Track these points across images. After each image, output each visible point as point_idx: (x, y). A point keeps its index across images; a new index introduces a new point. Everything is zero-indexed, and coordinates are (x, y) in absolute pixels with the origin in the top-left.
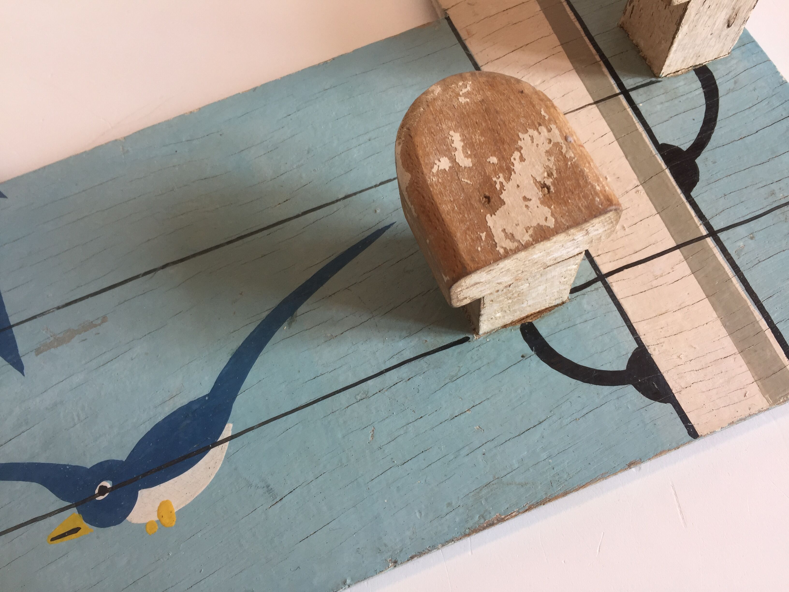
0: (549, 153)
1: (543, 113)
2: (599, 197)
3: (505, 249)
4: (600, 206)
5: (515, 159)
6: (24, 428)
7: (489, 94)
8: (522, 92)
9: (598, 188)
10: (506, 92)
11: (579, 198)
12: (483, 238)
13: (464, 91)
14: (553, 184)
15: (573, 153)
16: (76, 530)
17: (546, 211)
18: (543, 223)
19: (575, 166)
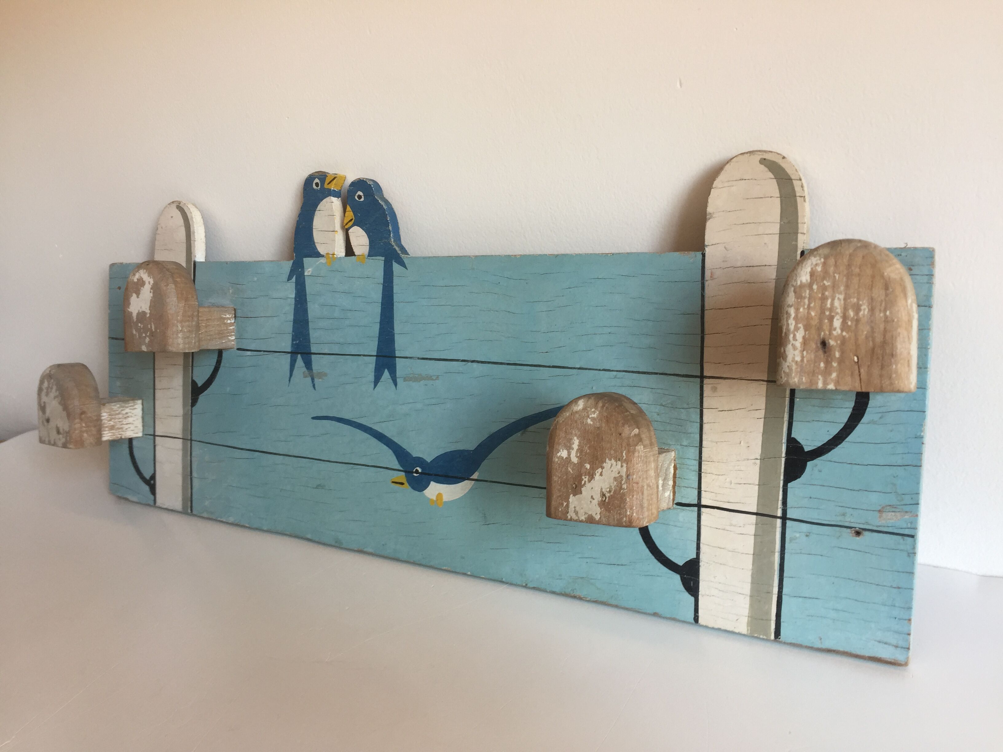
0: (615, 479)
1: (624, 454)
2: (626, 518)
3: (571, 517)
4: (624, 523)
5: (598, 472)
6: (391, 419)
7: (604, 425)
8: (620, 434)
9: (628, 513)
10: (613, 429)
11: (616, 513)
12: (564, 505)
13: (593, 416)
14: (609, 497)
15: (627, 486)
16: (403, 484)
17: (598, 510)
18: (594, 515)
19: (624, 494)
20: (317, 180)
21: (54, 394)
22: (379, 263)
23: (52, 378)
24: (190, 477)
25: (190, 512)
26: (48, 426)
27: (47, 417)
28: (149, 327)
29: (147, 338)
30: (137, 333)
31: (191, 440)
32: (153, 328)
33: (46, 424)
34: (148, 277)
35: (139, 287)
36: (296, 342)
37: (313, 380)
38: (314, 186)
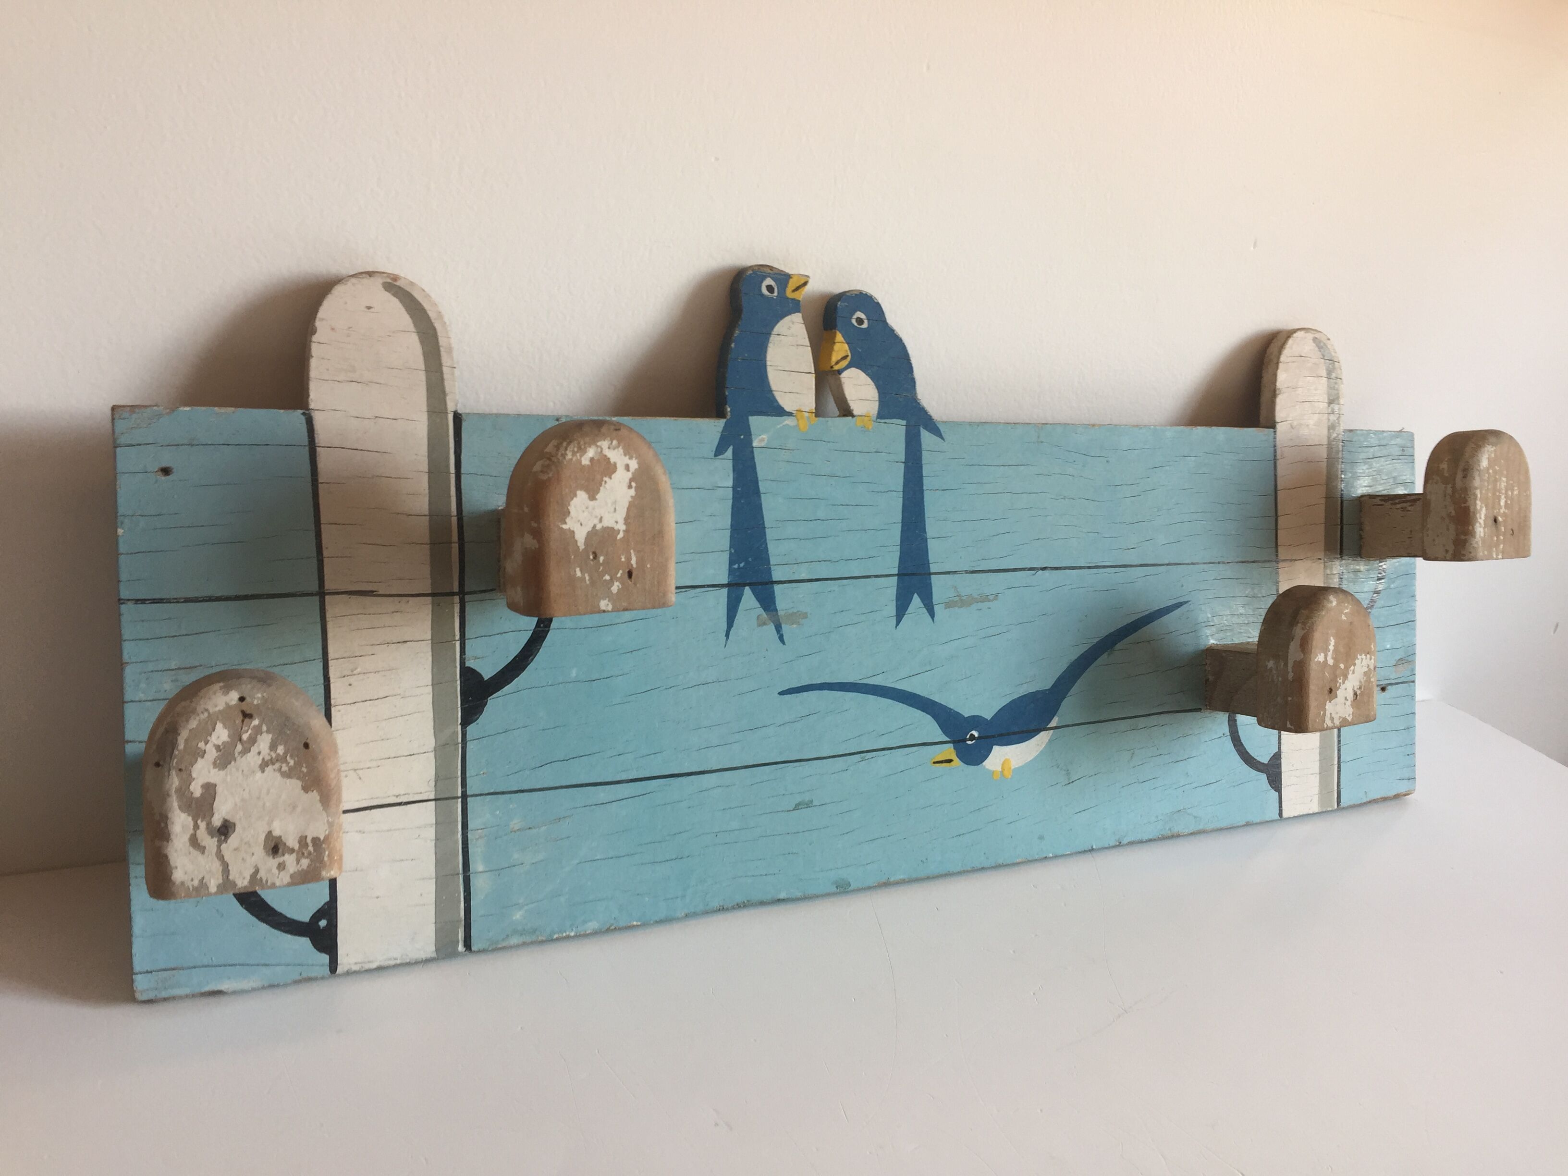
0: (1365, 673)
3: (1327, 725)
5: (1351, 670)
10: (1362, 622)
12: (1321, 715)
13: (1346, 611)
14: (1360, 694)
16: (950, 761)
17: (1351, 710)
18: (1347, 717)
20: (769, 281)
21: (261, 757)
22: (897, 429)
23: (255, 715)
24: (461, 877)
25: (464, 949)
26: (224, 846)
27: (217, 821)
28: (623, 559)
29: (615, 583)
30: (586, 575)
31: (464, 797)
32: (634, 562)
33: (210, 843)
34: (625, 455)
35: (598, 477)
36: (739, 566)
37: (778, 628)
38: (765, 291)
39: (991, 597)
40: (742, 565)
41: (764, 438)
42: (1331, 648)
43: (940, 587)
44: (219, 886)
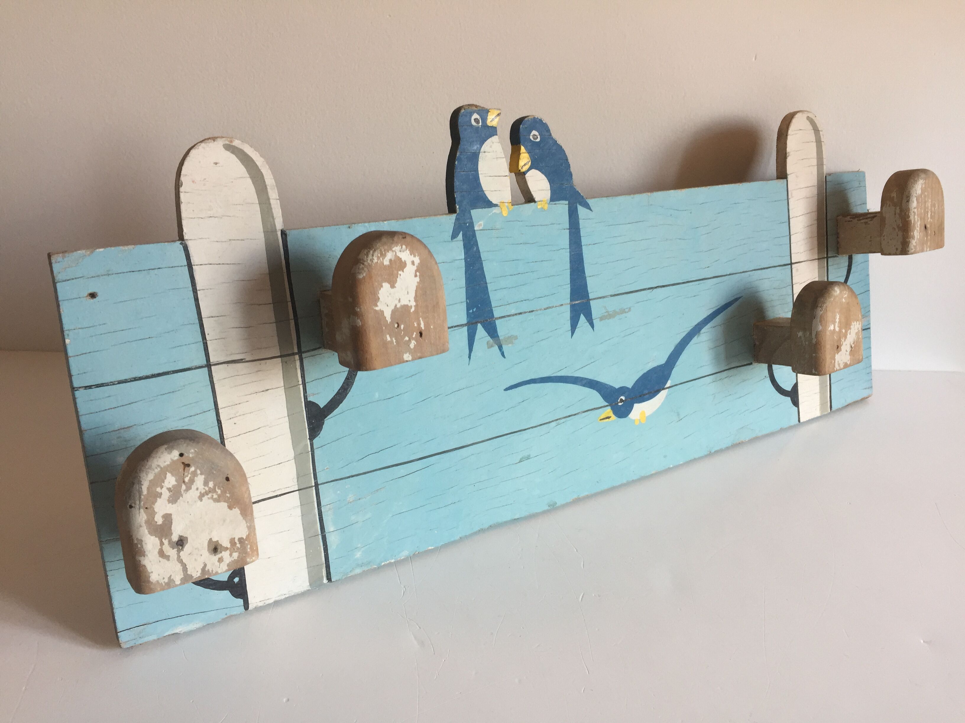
0: (856, 333)
3: (836, 369)
5: (848, 333)
12: (833, 362)
13: (845, 296)
16: (609, 417)
17: (849, 358)
18: (847, 362)
20: (475, 116)
21: (199, 491)
22: (563, 207)
23: (191, 465)
24: (320, 537)
25: (327, 581)
26: (182, 553)
27: (175, 538)
28: (416, 325)
29: (412, 341)
30: (394, 339)
31: (317, 485)
32: (422, 326)
33: (172, 553)
34: (411, 255)
35: (395, 272)
36: (473, 311)
37: (500, 348)
38: (473, 123)
39: (627, 310)
40: (475, 310)
41: (481, 224)
42: (837, 320)
43: (596, 308)
44: (181, 579)
